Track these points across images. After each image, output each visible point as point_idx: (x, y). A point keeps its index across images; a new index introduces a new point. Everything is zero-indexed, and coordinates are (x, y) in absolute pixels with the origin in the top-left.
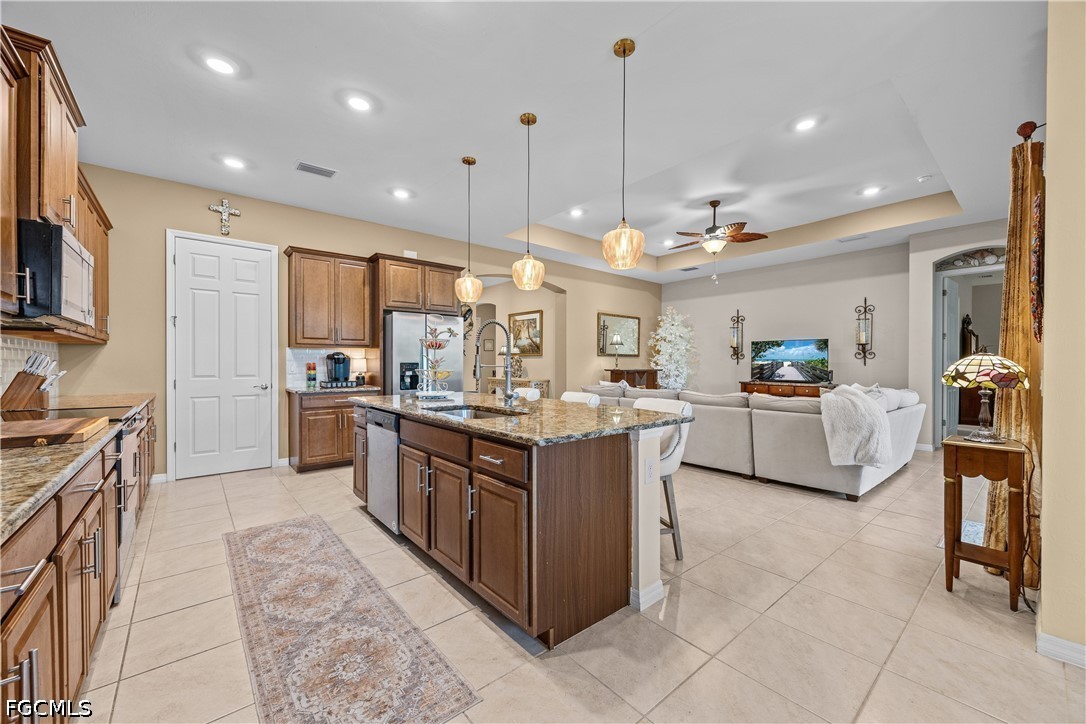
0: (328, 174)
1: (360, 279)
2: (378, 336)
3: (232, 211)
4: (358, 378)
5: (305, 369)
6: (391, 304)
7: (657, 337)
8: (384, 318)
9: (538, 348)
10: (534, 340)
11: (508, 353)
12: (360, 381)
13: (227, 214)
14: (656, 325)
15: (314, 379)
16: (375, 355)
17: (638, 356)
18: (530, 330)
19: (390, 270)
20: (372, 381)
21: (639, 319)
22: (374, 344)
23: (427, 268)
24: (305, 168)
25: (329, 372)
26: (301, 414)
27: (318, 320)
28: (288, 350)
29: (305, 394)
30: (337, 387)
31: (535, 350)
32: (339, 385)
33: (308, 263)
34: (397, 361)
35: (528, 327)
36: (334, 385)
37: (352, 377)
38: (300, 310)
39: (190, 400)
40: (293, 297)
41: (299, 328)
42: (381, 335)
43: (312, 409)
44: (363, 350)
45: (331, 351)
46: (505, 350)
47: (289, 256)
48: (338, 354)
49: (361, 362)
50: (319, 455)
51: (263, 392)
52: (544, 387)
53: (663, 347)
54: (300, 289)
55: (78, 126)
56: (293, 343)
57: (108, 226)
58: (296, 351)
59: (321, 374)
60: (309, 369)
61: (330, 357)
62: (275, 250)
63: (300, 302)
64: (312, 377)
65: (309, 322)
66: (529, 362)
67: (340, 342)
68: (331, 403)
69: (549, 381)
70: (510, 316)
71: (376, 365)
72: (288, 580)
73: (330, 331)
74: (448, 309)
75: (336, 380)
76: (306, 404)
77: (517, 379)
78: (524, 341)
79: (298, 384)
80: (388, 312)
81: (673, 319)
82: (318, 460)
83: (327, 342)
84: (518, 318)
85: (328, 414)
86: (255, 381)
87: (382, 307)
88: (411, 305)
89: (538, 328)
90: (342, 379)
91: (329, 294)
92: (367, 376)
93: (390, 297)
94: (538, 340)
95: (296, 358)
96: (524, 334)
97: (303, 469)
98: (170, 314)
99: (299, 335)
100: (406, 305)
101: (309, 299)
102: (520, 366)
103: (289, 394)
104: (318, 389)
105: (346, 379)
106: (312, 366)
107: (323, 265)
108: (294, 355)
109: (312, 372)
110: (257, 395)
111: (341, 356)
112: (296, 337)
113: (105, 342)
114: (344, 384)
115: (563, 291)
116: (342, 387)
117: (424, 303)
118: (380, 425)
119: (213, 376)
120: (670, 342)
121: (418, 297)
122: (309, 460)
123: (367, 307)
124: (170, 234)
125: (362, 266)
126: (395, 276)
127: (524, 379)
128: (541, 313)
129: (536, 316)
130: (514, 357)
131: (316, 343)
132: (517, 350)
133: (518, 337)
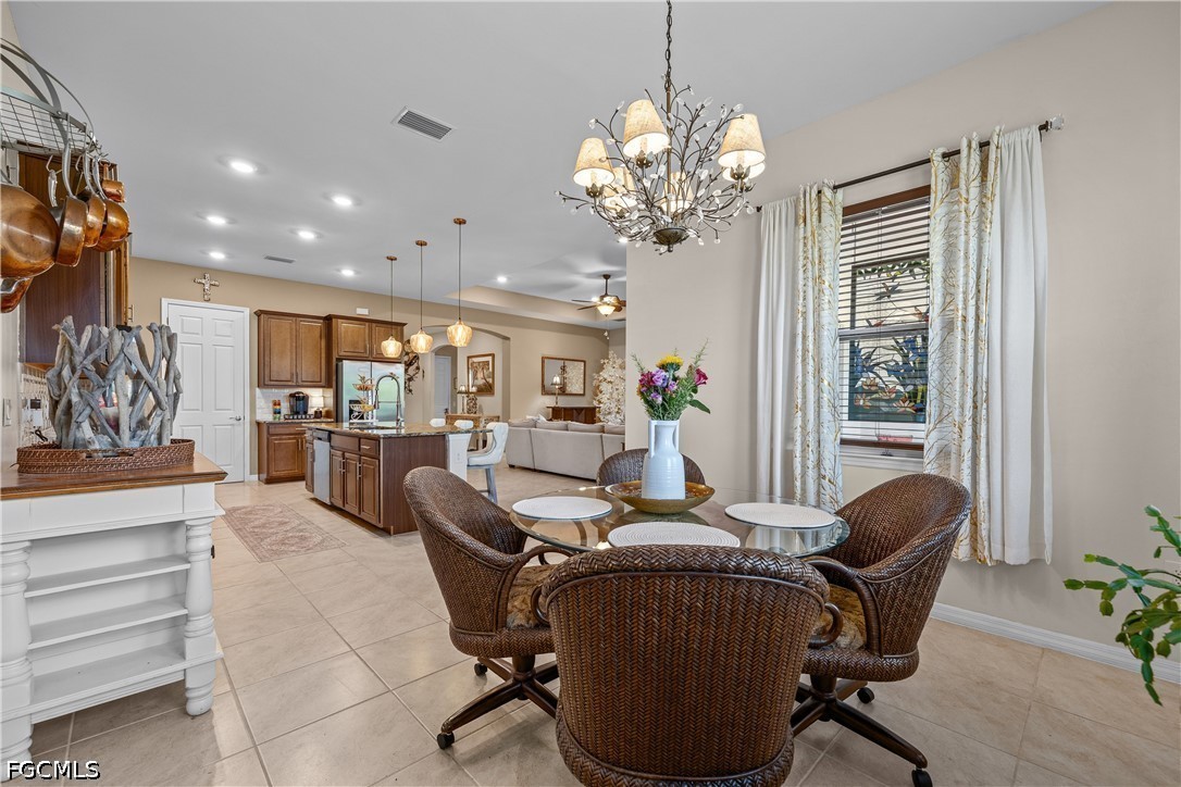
0: (289, 261)
1: (317, 333)
2: (332, 379)
3: (213, 283)
4: (316, 412)
5: (271, 405)
6: (342, 353)
7: (601, 378)
8: (337, 365)
9: (491, 387)
10: (487, 380)
11: (467, 392)
12: (318, 414)
13: (208, 285)
14: (601, 368)
15: (279, 413)
16: (330, 393)
17: (583, 395)
18: (484, 371)
19: (343, 327)
20: (328, 414)
21: (584, 362)
22: (328, 385)
23: (374, 325)
24: (271, 258)
25: (292, 407)
26: (268, 439)
27: (282, 366)
28: (258, 390)
29: (271, 423)
30: (298, 419)
31: (487, 389)
32: (299, 417)
33: (274, 322)
34: (346, 399)
35: (483, 369)
36: (295, 417)
37: (311, 411)
38: (267, 359)
40: (262, 349)
41: (267, 372)
42: (334, 378)
43: (277, 435)
44: (321, 390)
45: (293, 391)
46: (463, 389)
47: (259, 316)
48: (298, 393)
49: (318, 399)
50: (282, 469)
51: (236, 422)
53: (604, 387)
54: (267, 343)
56: (262, 384)
58: (264, 390)
59: (285, 408)
60: (275, 404)
61: (292, 396)
62: (247, 311)
63: (267, 353)
64: (278, 411)
65: (274, 368)
66: (483, 400)
67: (301, 383)
68: (292, 430)
69: (499, 417)
70: (469, 358)
71: (330, 402)
73: (292, 375)
75: (297, 413)
76: (272, 431)
77: (471, 415)
78: (480, 382)
79: (265, 415)
80: (340, 360)
81: (615, 362)
82: (282, 474)
83: (290, 383)
84: (475, 360)
85: (290, 439)
86: (231, 414)
87: (335, 356)
88: (359, 354)
90: (302, 413)
91: (291, 346)
92: (323, 411)
93: (342, 348)
94: (490, 380)
95: (264, 397)
96: (480, 375)
97: (270, 481)
99: (267, 379)
100: (356, 354)
101: (275, 350)
102: (475, 404)
103: (258, 424)
104: (282, 420)
105: (305, 413)
107: (286, 323)
108: (263, 394)
109: (278, 407)
110: (232, 425)
111: (301, 395)
112: (264, 379)
114: (304, 416)
115: (508, 339)
116: (302, 418)
117: (371, 352)
118: (320, 439)
119: (197, 410)
120: (611, 382)
121: (365, 346)
122: (274, 474)
123: (323, 355)
124: (165, 302)
125: (319, 324)
126: (346, 332)
127: (477, 415)
128: (493, 355)
129: (489, 359)
130: (471, 396)
131: (281, 385)
132: (474, 389)
133: (475, 378)
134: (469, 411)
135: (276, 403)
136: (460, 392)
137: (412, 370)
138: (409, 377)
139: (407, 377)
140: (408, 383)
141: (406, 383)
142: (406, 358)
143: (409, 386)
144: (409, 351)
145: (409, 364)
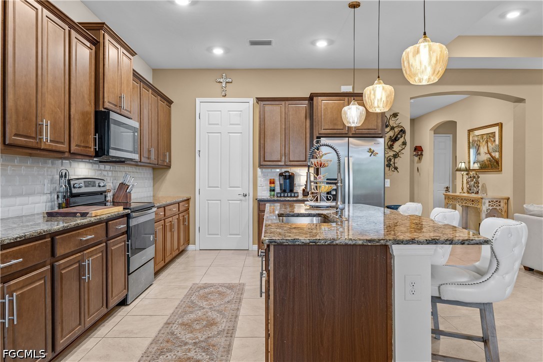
0: (268, 43)
1: (304, 115)
3: (227, 81)
4: (303, 190)
5: (269, 183)
6: (321, 131)
9: (497, 163)
10: (493, 154)
11: (468, 170)
12: (305, 192)
13: (224, 83)
15: (274, 190)
18: (489, 144)
19: (322, 105)
24: (254, 43)
25: (282, 185)
27: (274, 148)
28: (259, 170)
29: (267, 200)
30: (284, 196)
31: (493, 165)
32: (286, 195)
33: (268, 107)
35: (487, 142)
36: (282, 195)
37: (298, 189)
38: (262, 141)
39: (207, 201)
40: (259, 133)
41: (262, 154)
44: (305, 168)
45: (283, 170)
46: (463, 166)
47: (259, 105)
49: (302, 177)
51: (244, 198)
52: (502, 204)
54: (262, 127)
55: (133, 55)
56: (261, 164)
57: (170, 102)
58: (263, 170)
59: (277, 187)
61: (281, 175)
62: (252, 101)
63: (262, 135)
64: (272, 189)
65: (268, 149)
66: (487, 178)
67: (289, 163)
69: (508, 199)
70: (470, 131)
72: (195, 316)
73: (282, 155)
74: (373, 131)
75: (284, 191)
77: (473, 195)
78: (484, 157)
79: (264, 194)
80: (319, 138)
83: (280, 163)
84: (477, 133)
86: (240, 191)
87: (316, 134)
88: (339, 131)
89: (497, 142)
90: (287, 191)
91: (281, 128)
93: (320, 126)
94: (497, 155)
95: (264, 175)
96: (483, 149)
98: (197, 149)
99: (262, 159)
100: (335, 131)
101: (268, 133)
102: (477, 182)
103: (259, 200)
104: (276, 197)
106: (272, 181)
107: (278, 108)
108: (262, 172)
109: (272, 185)
110: (241, 200)
111: (287, 174)
112: (263, 162)
113: (169, 167)
114: (289, 194)
115: (522, 101)
116: (288, 196)
119: (218, 187)
124: (198, 100)
125: (304, 105)
126: (326, 109)
127: (479, 196)
128: (500, 125)
129: (496, 129)
130: (471, 173)
131: (273, 165)
132: (476, 166)
133: (478, 153)
134: (469, 190)
135: (272, 182)
136: (460, 170)
137: (397, 146)
138: (395, 153)
139: (391, 153)
140: (393, 160)
141: (390, 160)
142: (391, 134)
143: (394, 163)
144: (395, 125)
145: (394, 140)
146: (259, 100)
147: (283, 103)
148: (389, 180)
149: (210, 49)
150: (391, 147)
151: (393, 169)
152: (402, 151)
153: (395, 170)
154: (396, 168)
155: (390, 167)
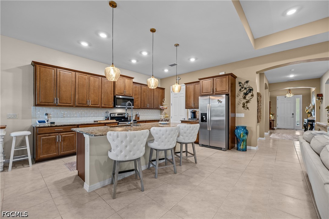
0: (176, 64)
6: (203, 94)
19: (202, 83)
23: (215, 78)
33: (188, 86)
34: (200, 113)
54: (186, 94)
55: (133, 79)
62: (184, 85)
63: (186, 97)
65: (188, 102)
73: (193, 104)
74: (224, 92)
88: (209, 93)
91: (192, 94)
93: (203, 91)
99: (186, 106)
117: (214, 91)
121: (211, 90)
137: (248, 97)
138: (246, 101)
139: (245, 101)
140: (246, 105)
141: (244, 104)
142: (245, 91)
143: (247, 105)
144: (247, 87)
145: (246, 94)
146: (186, 84)
147: (193, 84)
148: (244, 114)
149: (163, 70)
150: (245, 98)
151: (246, 109)
152: (251, 100)
153: (247, 109)
154: (248, 108)
155: (244, 107)
